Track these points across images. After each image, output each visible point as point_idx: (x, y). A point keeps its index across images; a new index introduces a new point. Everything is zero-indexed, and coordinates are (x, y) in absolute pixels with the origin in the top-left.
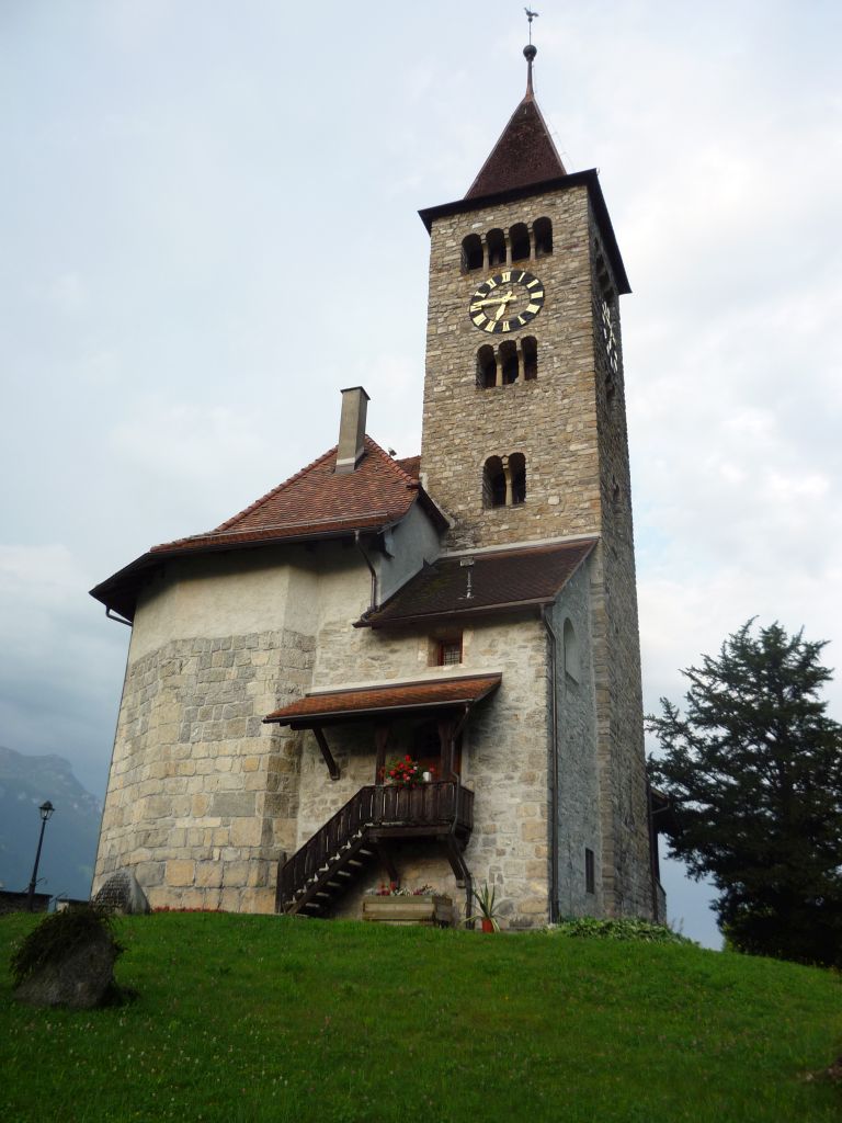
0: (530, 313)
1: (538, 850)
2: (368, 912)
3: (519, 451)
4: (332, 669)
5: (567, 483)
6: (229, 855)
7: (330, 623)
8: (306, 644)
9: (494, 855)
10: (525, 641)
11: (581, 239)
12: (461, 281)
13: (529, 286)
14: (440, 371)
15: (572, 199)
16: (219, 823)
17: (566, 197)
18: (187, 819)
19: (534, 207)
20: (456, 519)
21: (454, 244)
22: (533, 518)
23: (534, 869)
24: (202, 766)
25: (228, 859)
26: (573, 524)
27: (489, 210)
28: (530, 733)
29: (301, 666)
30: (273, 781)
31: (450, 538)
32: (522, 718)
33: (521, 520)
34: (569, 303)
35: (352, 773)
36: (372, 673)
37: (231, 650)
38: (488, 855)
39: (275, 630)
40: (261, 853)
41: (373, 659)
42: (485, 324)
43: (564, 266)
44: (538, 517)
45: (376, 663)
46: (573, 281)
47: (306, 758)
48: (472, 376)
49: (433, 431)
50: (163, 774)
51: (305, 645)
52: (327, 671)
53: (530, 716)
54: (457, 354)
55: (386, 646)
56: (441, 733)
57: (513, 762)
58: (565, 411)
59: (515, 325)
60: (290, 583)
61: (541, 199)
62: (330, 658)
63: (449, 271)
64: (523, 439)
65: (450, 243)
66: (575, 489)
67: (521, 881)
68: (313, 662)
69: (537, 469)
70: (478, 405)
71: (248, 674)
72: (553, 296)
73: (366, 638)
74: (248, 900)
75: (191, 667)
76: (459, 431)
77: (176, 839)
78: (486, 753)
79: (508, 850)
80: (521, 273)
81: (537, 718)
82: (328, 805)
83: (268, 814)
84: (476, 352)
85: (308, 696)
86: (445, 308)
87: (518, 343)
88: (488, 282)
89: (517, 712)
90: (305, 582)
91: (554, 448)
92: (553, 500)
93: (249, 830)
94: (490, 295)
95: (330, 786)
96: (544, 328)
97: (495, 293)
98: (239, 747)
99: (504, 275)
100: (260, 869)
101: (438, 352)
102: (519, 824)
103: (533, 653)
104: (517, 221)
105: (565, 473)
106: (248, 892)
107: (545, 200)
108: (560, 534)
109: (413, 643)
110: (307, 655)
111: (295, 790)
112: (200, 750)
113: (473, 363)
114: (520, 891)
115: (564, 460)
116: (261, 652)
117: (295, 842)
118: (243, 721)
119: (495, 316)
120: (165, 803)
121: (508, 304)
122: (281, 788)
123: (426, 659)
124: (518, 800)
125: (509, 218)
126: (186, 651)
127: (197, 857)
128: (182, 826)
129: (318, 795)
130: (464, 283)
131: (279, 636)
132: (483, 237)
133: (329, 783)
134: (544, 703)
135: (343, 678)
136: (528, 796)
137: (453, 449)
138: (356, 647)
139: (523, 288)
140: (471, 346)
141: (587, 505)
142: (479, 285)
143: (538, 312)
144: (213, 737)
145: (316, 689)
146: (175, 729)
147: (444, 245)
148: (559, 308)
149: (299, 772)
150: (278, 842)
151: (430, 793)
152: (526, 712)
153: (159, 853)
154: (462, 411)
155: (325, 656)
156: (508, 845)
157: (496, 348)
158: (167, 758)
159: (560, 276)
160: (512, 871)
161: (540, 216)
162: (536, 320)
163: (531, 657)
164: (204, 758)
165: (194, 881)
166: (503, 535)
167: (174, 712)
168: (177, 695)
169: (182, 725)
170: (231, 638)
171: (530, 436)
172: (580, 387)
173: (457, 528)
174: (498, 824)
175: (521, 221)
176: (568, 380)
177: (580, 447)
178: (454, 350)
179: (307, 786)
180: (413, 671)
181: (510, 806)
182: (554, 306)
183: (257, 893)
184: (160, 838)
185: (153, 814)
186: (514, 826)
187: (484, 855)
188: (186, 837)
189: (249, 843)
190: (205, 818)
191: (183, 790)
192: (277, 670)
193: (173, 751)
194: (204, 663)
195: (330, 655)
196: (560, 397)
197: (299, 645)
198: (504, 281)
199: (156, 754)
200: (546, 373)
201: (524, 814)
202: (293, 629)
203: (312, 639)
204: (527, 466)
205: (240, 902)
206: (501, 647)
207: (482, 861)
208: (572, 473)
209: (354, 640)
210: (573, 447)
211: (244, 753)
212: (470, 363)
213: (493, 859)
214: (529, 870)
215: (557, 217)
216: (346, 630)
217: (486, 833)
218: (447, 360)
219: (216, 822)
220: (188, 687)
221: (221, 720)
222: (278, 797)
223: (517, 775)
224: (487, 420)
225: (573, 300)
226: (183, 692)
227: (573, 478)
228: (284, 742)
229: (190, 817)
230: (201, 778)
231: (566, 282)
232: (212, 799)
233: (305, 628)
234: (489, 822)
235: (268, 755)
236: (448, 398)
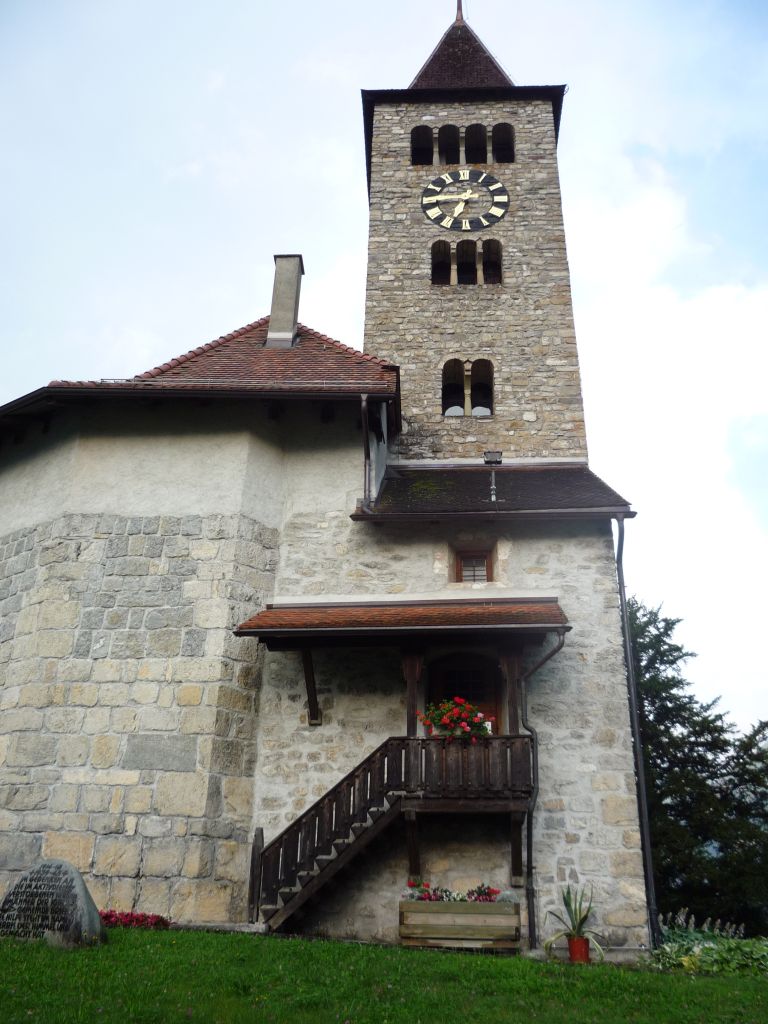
0: (493, 216)
1: (626, 838)
2: (407, 926)
3: (486, 357)
4: (304, 574)
5: (544, 399)
6: (152, 827)
7: (300, 515)
8: (267, 536)
9: (563, 842)
10: (586, 560)
11: (548, 152)
12: (410, 170)
13: (492, 188)
14: (387, 259)
15: (536, 111)
16: (136, 780)
17: (529, 109)
18: (82, 770)
19: (494, 112)
20: (409, 423)
21: (402, 132)
22: (505, 433)
23: (624, 863)
24: (108, 693)
25: (150, 832)
26: (555, 444)
27: (441, 106)
28: (604, 679)
29: (261, 567)
30: (223, 721)
31: (401, 443)
32: (591, 658)
33: (491, 433)
34: (537, 213)
35: (341, 717)
36: (366, 584)
37: (159, 534)
38: (554, 841)
39: (229, 514)
40: (205, 827)
41: (367, 566)
42: (439, 220)
43: (530, 176)
44: (512, 433)
45: (373, 572)
46: (541, 191)
47: (267, 692)
48: (426, 269)
49: (378, 322)
50: (44, 701)
51: (267, 539)
52: (297, 576)
53: (601, 657)
54: (409, 245)
55: (386, 550)
56: (504, 668)
57: (581, 715)
58: (539, 322)
59: (476, 225)
60: (249, 455)
61: (501, 105)
62: (302, 561)
63: (396, 157)
64: (491, 345)
65: (396, 130)
66: (555, 407)
67: (604, 880)
68: (276, 563)
69: (508, 380)
70: (434, 301)
71: (185, 569)
72: (518, 202)
73: (356, 538)
74: (184, 897)
75: (95, 551)
76: (410, 326)
77: (65, 800)
78: (542, 701)
79: (583, 835)
80: (482, 173)
81: (612, 659)
82: (304, 760)
83: (217, 768)
84: (430, 245)
85: (269, 607)
86: (390, 196)
87: (479, 245)
88: (443, 177)
89: (582, 650)
90: (268, 457)
91: (528, 359)
92: (529, 416)
93: (187, 792)
94: (446, 190)
95: (307, 733)
96: (510, 233)
97: (451, 189)
98: (170, 670)
99: (461, 172)
100: (203, 850)
101: (384, 239)
102: (596, 798)
103: (598, 576)
104: (474, 122)
105: (542, 388)
106: (183, 884)
107: (508, 108)
108: (539, 454)
109: (427, 550)
110: (268, 553)
111: (253, 736)
112: (107, 669)
113: (427, 256)
114: (604, 894)
115: (538, 374)
116: (206, 542)
117: (251, 810)
118: (177, 633)
119: (453, 213)
120: (46, 745)
121: (467, 202)
122: (233, 732)
123: (446, 572)
124: (593, 767)
125: (465, 117)
126: (87, 530)
127: (98, 828)
128: (73, 781)
129: (288, 746)
130: (414, 174)
131: (235, 523)
132: (436, 131)
133: (305, 729)
134: (620, 640)
135: (321, 588)
136: (606, 762)
137: (404, 345)
138: (341, 549)
139: (485, 189)
140: (423, 239)
141: (569, 426)
142: (432, 178)
143: (503, 216)
144: (128, 653)
145: (278, 600)
146: (66, 636)
147: (389, 132)
148: (527, 216)
149: (257, 711)
150: (229, 811)
151: (497, 752)
152: (595, 651)
153: (33, 819)
154: (415, 305)
155: (294, 556)
156: (582, 828)
157: (454, 246)
158: (51, 678)
159: (527, 185)
160: (591, 865)
161: (501, 121)
162: (500, 224)
163: (596, 582)
164: (113, 682)
165: (92, 865)
166: (469, 447)
167: (65, 613)
168: (71, 590)
169: (77, 632)
170: (157, 518)
171: (499, 343)
172: (554, 300)
173: (410, 434)
174: (566, 799)
175: (480, 122)
176: (540, 290)
177: (558, 362)
178: (404, 240)
179: (269, 731)
180: (428, 586)
181: (582, 775)
182: (521, 213)
183: (198, 886)
184: (35, 798)
185: (23, 760)
186: (588, 803)
187: (547, 841)
188: (79, 798)
189: (187, 810)
190: (112, 770)
191: (76, 727)
192: (230, 567)
193: (61, 669)
194: (116, 547)
195: (301, 556)
196: (532, 307)
197: (258, 538)
198: (462, 178)
199: (32, 671)
200: (514, 280)
201: (602, 787)
202: (252, 516)
203: (275, 531)
204: (496, 375)
205: (171, 901)
206: (553, 564)
207: (546, 849)
208: (551, 389)
209: (338, 539)
210: (550, 362)
211: (178, 678)
212: (424, 256)
213: (561, 848)
214: (617, 865)
215: (521, 126)
216: (324, 525)
217: (550, 811)
218: (395, 249)
219: (132, 776)
220: (88, 578)
221: (143, 630)
222: (230, 745)
223: (588, 733)
224: (446, 319)
225: (541, 210)
226: (80, 585)
227: (551, 394)
228: (238, 668)
229: (88, 767)
230: (106, 711)
231: (533, 191)
232: (124, 742)
233: (267, 517)
234: (552, 796)
235: (219, 684)
236: (396, 289)
